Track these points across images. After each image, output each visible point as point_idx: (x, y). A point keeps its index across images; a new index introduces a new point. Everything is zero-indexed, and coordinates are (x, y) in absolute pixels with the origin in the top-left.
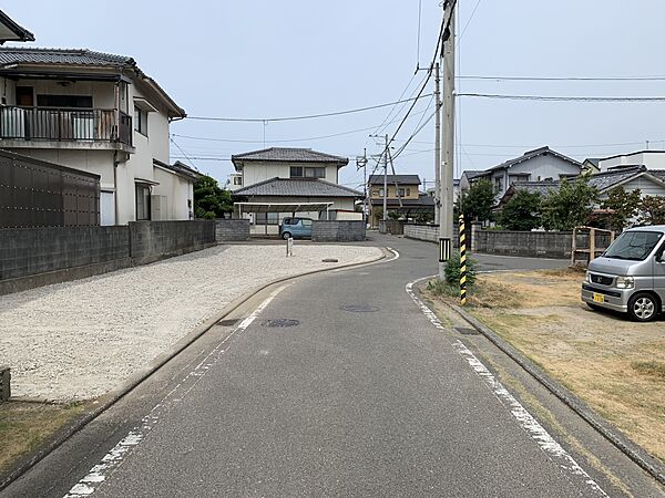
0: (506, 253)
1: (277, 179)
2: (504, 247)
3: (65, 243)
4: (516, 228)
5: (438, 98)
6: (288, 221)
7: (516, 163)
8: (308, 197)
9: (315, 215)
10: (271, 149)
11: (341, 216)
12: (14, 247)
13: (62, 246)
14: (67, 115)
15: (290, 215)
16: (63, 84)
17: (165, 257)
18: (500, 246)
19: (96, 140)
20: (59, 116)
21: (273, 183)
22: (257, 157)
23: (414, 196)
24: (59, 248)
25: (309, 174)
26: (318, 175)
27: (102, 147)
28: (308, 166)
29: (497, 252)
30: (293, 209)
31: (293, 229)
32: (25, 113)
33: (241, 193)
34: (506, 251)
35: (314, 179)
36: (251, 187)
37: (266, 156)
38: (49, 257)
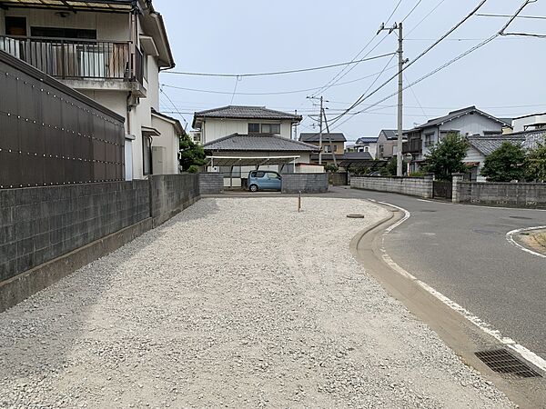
0: (493, 204)
1: (236, 135)
2: (491, 198)
3: (99, 205)
4: (502, 179)
5: (401, 57)
6: (255, 174)
7: (447, 121)
8: (268, 151)
9: (275, 168)
10: (229, 107)
11: (305, 169)
12: (47, 215)
13: (96, 208)
14: (72, 48)
15: (253, 168)
16: (62, 15)
17: (173, 214)
18: (485, 197)
19: (108, 79)
20: (63, 49)
21: (234, 139)
22: (217, 113)
23: (339, 152)
24: (92, 211)
25: (266, 130)
26: (273, 131)
27: (115, 87)
28: (263, 123)
29: (483, 203)
30: (258, 163)
31: (259, 181)
32: (21, 45)
33: (207, 148)
34: (492, 202)
35: (270, 135)
36: (214, 142)
37: (225, 113)
38: (84, 226)
